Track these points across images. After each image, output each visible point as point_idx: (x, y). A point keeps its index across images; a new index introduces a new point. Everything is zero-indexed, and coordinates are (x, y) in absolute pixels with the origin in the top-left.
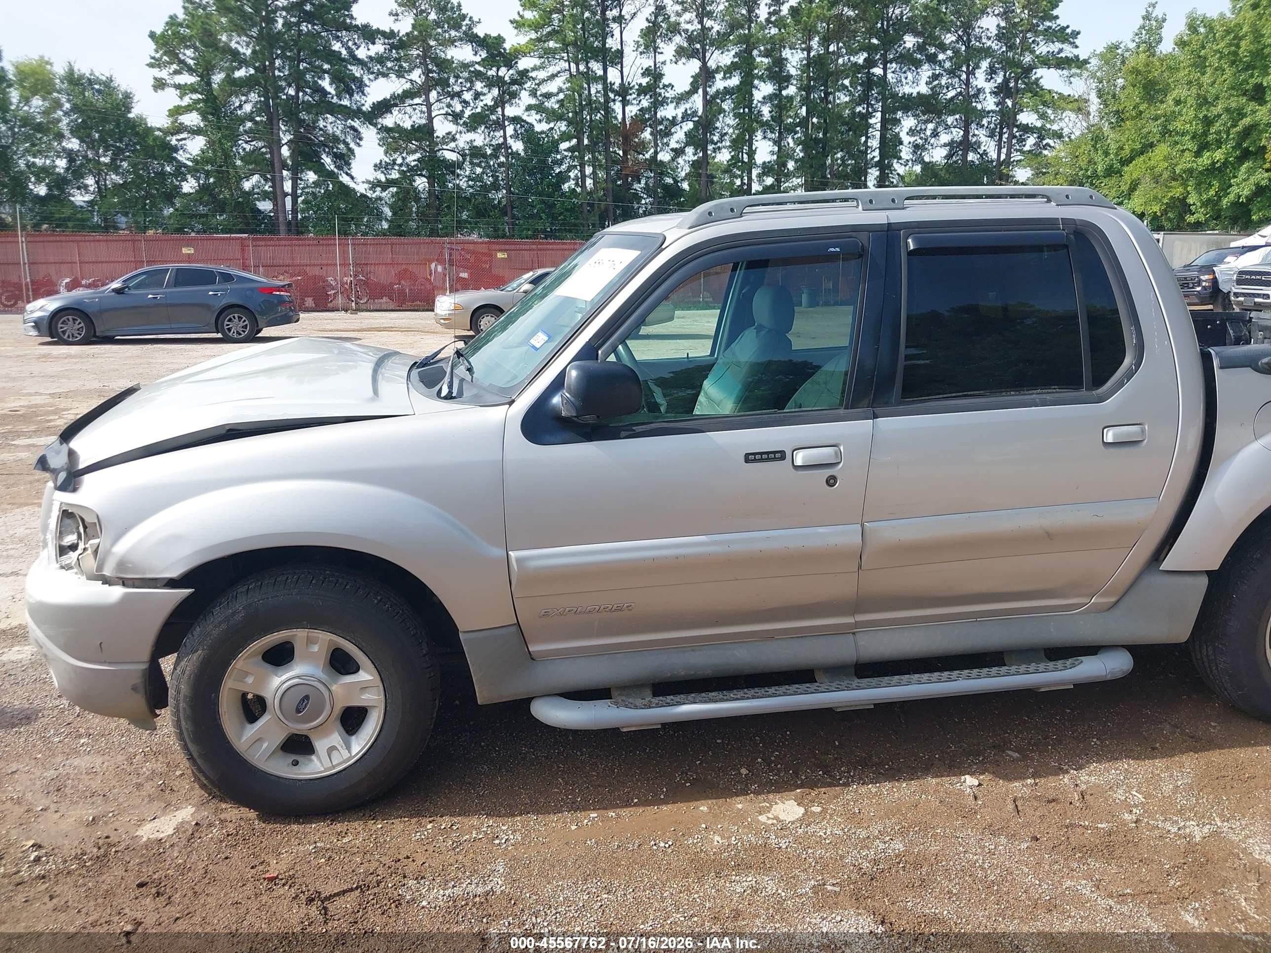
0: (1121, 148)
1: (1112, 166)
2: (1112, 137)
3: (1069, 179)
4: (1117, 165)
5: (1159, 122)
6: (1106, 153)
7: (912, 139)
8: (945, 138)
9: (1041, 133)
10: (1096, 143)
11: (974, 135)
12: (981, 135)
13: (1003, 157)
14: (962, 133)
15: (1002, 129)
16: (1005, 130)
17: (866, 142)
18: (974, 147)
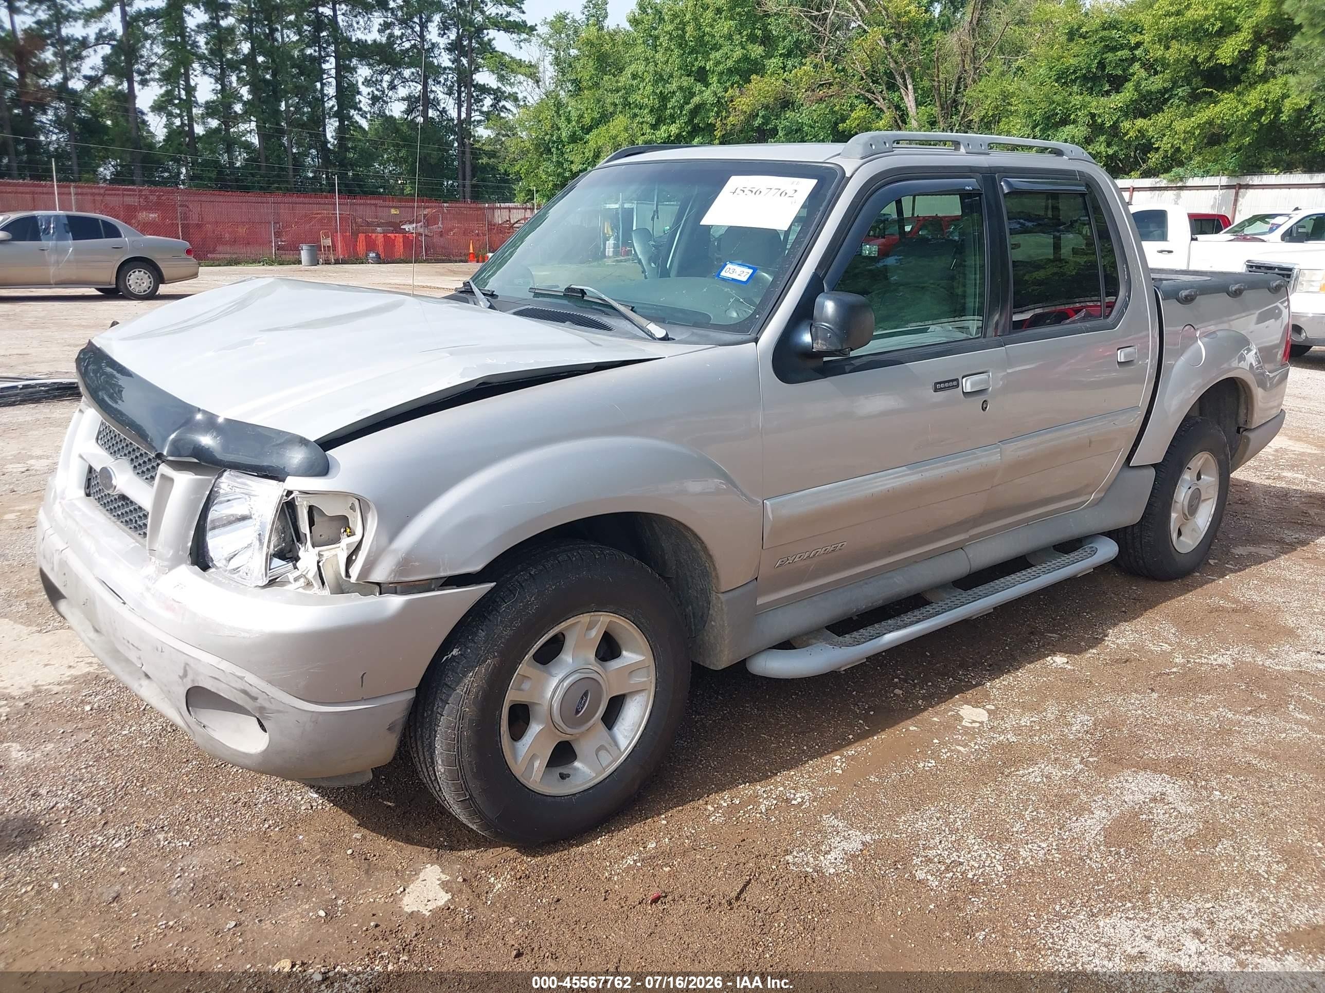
0: (581, 116)
1: (574, 133)
2: (573, 107)
3: (535, 142)
4: (579, 133)
5: (620, 94)
6: (569, 121)
7: (370, 90)
8: (402, 92)
9: (498, 95)
10: (558, 109)
11: (432, 91)
12: (438, 92)
13: (463, 116)
14: (420, 87)
15: (459, 87)
16: (463, 89)
17: (322, 89)
18: (435, 103)
